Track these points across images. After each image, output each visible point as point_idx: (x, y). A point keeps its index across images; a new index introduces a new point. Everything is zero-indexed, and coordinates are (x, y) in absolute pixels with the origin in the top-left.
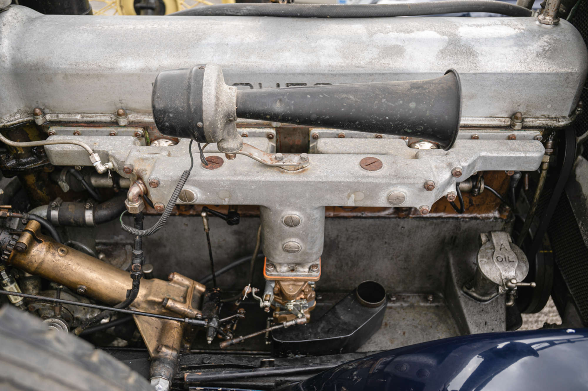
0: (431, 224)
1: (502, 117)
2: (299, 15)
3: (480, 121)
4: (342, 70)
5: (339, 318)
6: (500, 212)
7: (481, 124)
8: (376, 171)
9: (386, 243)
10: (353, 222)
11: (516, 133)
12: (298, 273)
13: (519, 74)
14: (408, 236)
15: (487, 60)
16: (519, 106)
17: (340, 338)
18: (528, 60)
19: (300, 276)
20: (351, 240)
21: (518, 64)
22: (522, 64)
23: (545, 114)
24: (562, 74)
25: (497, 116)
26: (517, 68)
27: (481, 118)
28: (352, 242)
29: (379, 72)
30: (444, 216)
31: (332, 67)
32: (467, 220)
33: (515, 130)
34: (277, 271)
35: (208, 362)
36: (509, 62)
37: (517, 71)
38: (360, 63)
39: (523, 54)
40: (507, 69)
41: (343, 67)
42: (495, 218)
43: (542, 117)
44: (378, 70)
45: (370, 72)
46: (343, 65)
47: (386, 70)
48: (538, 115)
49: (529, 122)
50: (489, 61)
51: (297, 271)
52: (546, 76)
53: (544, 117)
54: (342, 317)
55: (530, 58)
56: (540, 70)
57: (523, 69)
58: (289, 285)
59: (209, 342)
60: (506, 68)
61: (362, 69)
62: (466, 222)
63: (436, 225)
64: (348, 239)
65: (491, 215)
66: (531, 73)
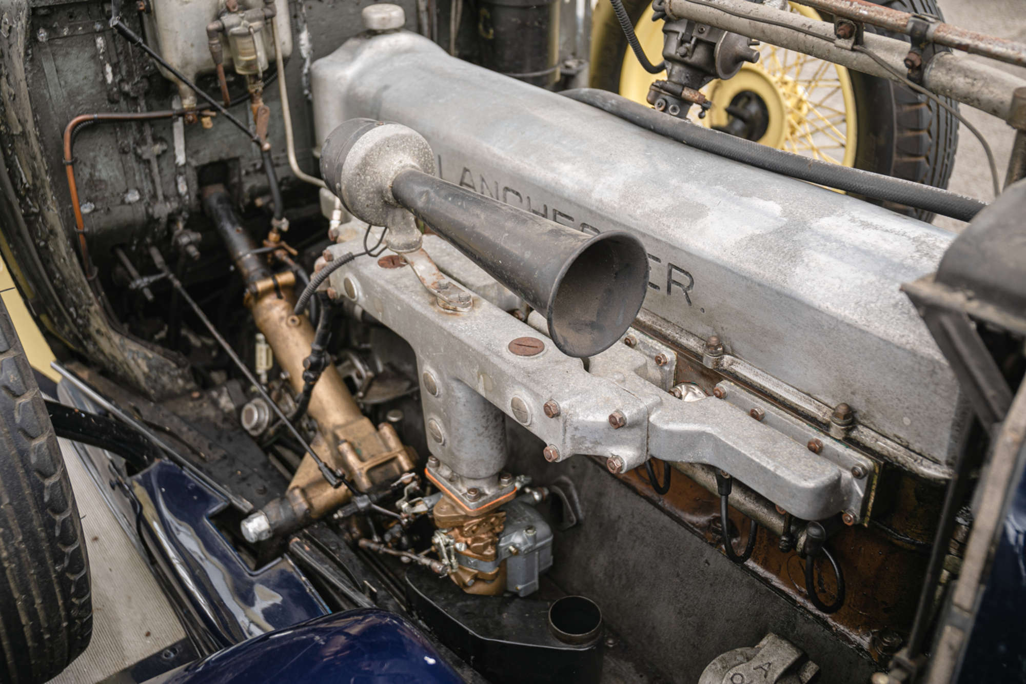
0: (751, 585)
1: (826, 405)
2: (652, 127)
3: (788, 391)
4: (612, 214)
5: (500, 613)
6: (873, 642)
7: (785, 399)
8: (515, 356)
9: (678, 575)
10: (643, 505)
11: (826, 441)
12: (452, 487)
13: (848, 325)
14: (711, 585)
15: (806, 277)
16: (853, 393)
17: (468, 632)
18: (873, 305)
19: (454, 493)
20: (635, 538)
21: (853, 305)
22: (859, 309)
23: (901, 435)
24: (922, 357)
25: (819, 397)
26: (847, 312)
27: (791, 389)
28: (635, 541)
29: (653, 234)
30: (773, 583)
31: (603, 204)
32: (811, 617)
33: (829, 435)
34: (437, 470)
35: (333, 548)
36: (839, 296)
37: (845, 316)
38: (635, 212)
39: (874, 292)
40: (830, 307)
41: (614, 209)
42: (860, 648)
43: (896, 439)
44: (652, 230)
45: (641, 230)
46: (616, 205)
47: (661, 235)
48: (887, 431)
49: (865, 435)
50: (807, 280)
51: (455, 485)
52: (895, 350)
53: (899, 442)
54: (505, 615)
55: (879, 304)
56: (885, 331)
57: (856, 317)
58: (447, 504)
59: (336, 516)
60: (828, 304)
61: (634, 221)
62: (807, 621)
63: (757, 592)
64: (631, 532)
65: (854, 636)
66: (867, 332)
